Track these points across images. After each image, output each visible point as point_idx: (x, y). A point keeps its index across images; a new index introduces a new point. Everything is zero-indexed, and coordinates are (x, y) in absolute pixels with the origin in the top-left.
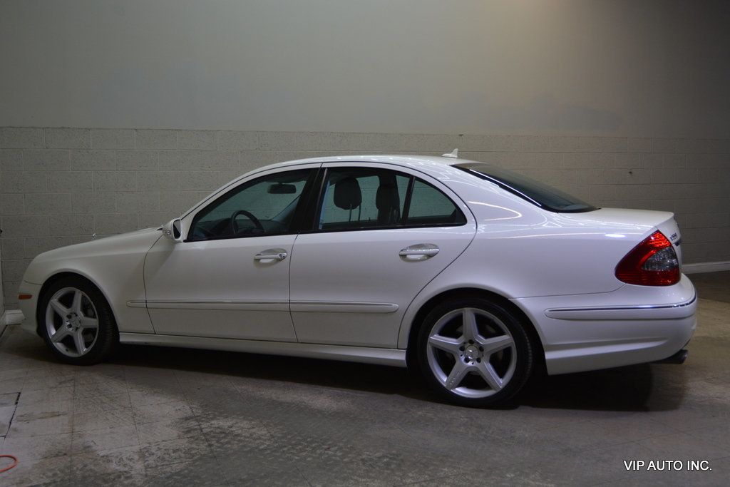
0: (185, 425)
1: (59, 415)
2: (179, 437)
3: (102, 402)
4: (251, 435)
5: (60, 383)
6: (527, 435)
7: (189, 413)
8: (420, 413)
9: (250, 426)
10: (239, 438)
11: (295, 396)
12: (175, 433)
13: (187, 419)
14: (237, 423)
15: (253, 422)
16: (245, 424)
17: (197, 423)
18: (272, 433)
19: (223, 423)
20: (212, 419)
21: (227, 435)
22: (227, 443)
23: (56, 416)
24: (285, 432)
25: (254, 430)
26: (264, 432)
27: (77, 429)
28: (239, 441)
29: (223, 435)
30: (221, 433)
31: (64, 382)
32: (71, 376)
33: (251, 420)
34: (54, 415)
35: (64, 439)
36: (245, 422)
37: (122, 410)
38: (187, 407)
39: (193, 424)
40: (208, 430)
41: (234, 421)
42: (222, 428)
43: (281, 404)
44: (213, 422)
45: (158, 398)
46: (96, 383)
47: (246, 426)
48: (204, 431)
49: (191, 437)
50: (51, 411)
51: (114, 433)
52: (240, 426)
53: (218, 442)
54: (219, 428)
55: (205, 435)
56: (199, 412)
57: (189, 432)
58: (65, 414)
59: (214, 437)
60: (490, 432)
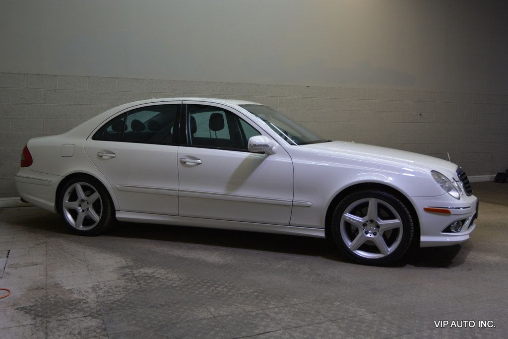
0: (123, 272)
1: (37, 265)
2: (119, 279)
3: (65, 257)
4: (167, 278)
5: (37, 245)
6: (348, 280)
7: (125, 264)
8: (278, 266)
9: (166, 273)
10: (159, 280)
11: (195, 255)
12: (115, 276)
13: (123, 268)
14: (157, 271)
15: (168, 271)
16: (163, 271)
17: (130, 270)
18: (181, 277)
19: (149, 271)
20: (141, 268)
21: (150, 278)
22: (151, 283)
23: (34, 265)
24: (189, 276)
25: (168, 275)
26: (175, 276)
27: (50, 273)
28: (159, 281)
29: (148, 278)
30: (147, 276)
31: (39, 244)
32: (44, 240)
33: (166, 269)
34: (33, 264)
35: (42, 279)
36: (163, 270)
37: (79, 262)
38: (123, 261)
39: (128, 271)
40: (138, 275)
41: (155, 270)
42: (147, 274)
43: (186, 259)
44: (141, 270)
45: (104, 255)
46: (60, 245)
47: (163, 273)
48: (136, 275)
49: (127, 279)
50: (31, 262)
51: (75, 276)
52: (160, 273)
53: (144, 282)
54: (145, 273)
55: (135, 277)
56: (132, 264)
57: (125, 275)
58: (41, 264)
59: (142, 279)
60: (324, 278)
